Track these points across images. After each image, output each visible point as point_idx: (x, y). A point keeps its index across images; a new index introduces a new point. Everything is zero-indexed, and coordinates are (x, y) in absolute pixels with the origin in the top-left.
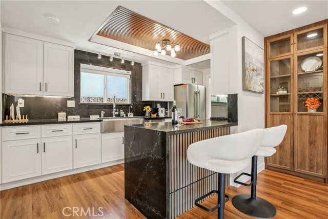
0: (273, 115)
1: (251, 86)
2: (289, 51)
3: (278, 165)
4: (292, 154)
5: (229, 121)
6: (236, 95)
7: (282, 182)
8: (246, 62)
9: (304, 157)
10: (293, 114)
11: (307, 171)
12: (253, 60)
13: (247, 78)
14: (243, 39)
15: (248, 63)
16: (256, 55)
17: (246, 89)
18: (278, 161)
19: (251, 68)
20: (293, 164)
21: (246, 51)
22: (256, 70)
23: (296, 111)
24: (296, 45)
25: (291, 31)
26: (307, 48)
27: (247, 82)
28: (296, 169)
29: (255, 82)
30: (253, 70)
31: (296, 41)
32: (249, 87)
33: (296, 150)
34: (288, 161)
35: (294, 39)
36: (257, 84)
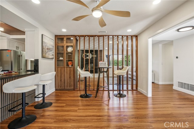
0: (58, 68)
1: (46, 56)
2: (63, 43)
3: (60, 88)
4: (64, 82)
5: (34, 72)
6: (38, 60)
7: (59, 94)
8: (43, 45)
9: (68, 83)
10: (64, 67)
11: (69, 88)
12: (48, 45)
13: (44, 52)
14: (42, 35)
15: (45, 46)
16: (50, 42)
17: (43, 57)
18: (60, 86)
19: (47, 48)
20: (64, 86)
21: (43, 41)
22: (49, 49)
23: (65, 66)
24: (65, 41)
25: (64, 36)
26: (70, 43)
27: (44, 54)
28: (66, 88)
29: (48, 54)
30: (48, 49)
31: (65, 40)
32: (45, 56)
33: (65, 81)
34: (63, 86)
35: (65, 39)
36: (50, 55)
